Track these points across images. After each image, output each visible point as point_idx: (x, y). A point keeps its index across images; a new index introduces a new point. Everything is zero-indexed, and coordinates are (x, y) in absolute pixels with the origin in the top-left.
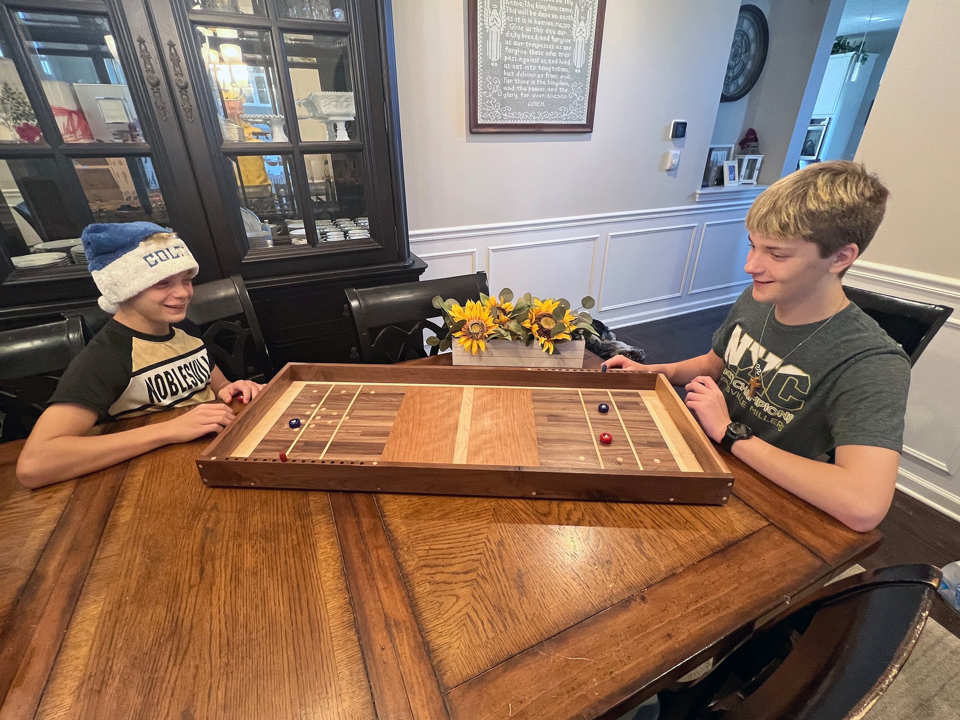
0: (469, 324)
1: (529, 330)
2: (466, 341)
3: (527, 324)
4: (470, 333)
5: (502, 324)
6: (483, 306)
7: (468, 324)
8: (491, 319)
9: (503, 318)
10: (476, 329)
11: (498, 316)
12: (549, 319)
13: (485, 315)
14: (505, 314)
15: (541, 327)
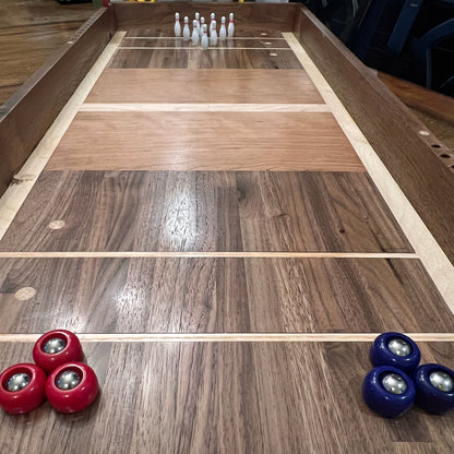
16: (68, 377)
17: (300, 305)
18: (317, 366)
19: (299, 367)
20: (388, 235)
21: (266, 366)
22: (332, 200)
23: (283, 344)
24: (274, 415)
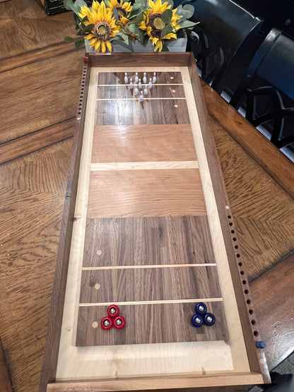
0: (96, 28)
1: (145, 31)
2: (96, 42)
3: (143, 27)
4: (98, 35)
5: (122, 26)
6: (107, 7)
7: (96, 26)
8: (113, 21)
9: (124, 19)
10: (103, 31)
11: (119, 17)
12: (160, 20)
13: (109, 17)
14: (125, 15)
15: (154, 28)
16: (118, 321)
17: (178, 288)
18: (181, 311)
19: (176, 312)
20: (208, 254)
21: (167, 313)
22: (193, 235)
23: (172, 304)
24: (169, 328)
